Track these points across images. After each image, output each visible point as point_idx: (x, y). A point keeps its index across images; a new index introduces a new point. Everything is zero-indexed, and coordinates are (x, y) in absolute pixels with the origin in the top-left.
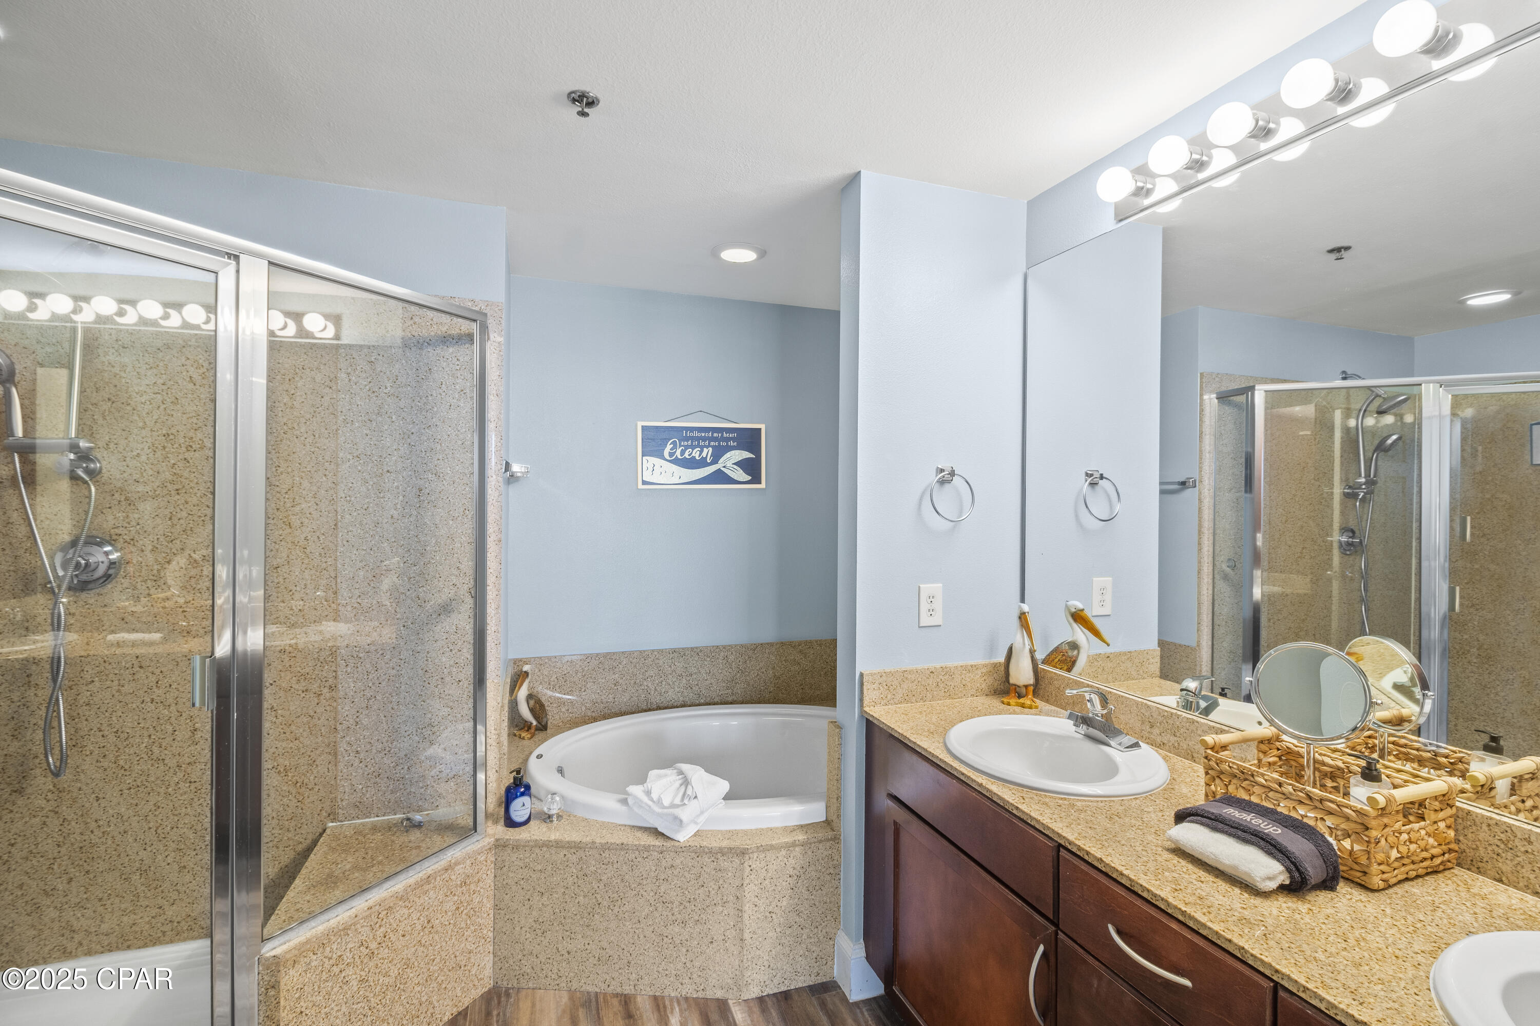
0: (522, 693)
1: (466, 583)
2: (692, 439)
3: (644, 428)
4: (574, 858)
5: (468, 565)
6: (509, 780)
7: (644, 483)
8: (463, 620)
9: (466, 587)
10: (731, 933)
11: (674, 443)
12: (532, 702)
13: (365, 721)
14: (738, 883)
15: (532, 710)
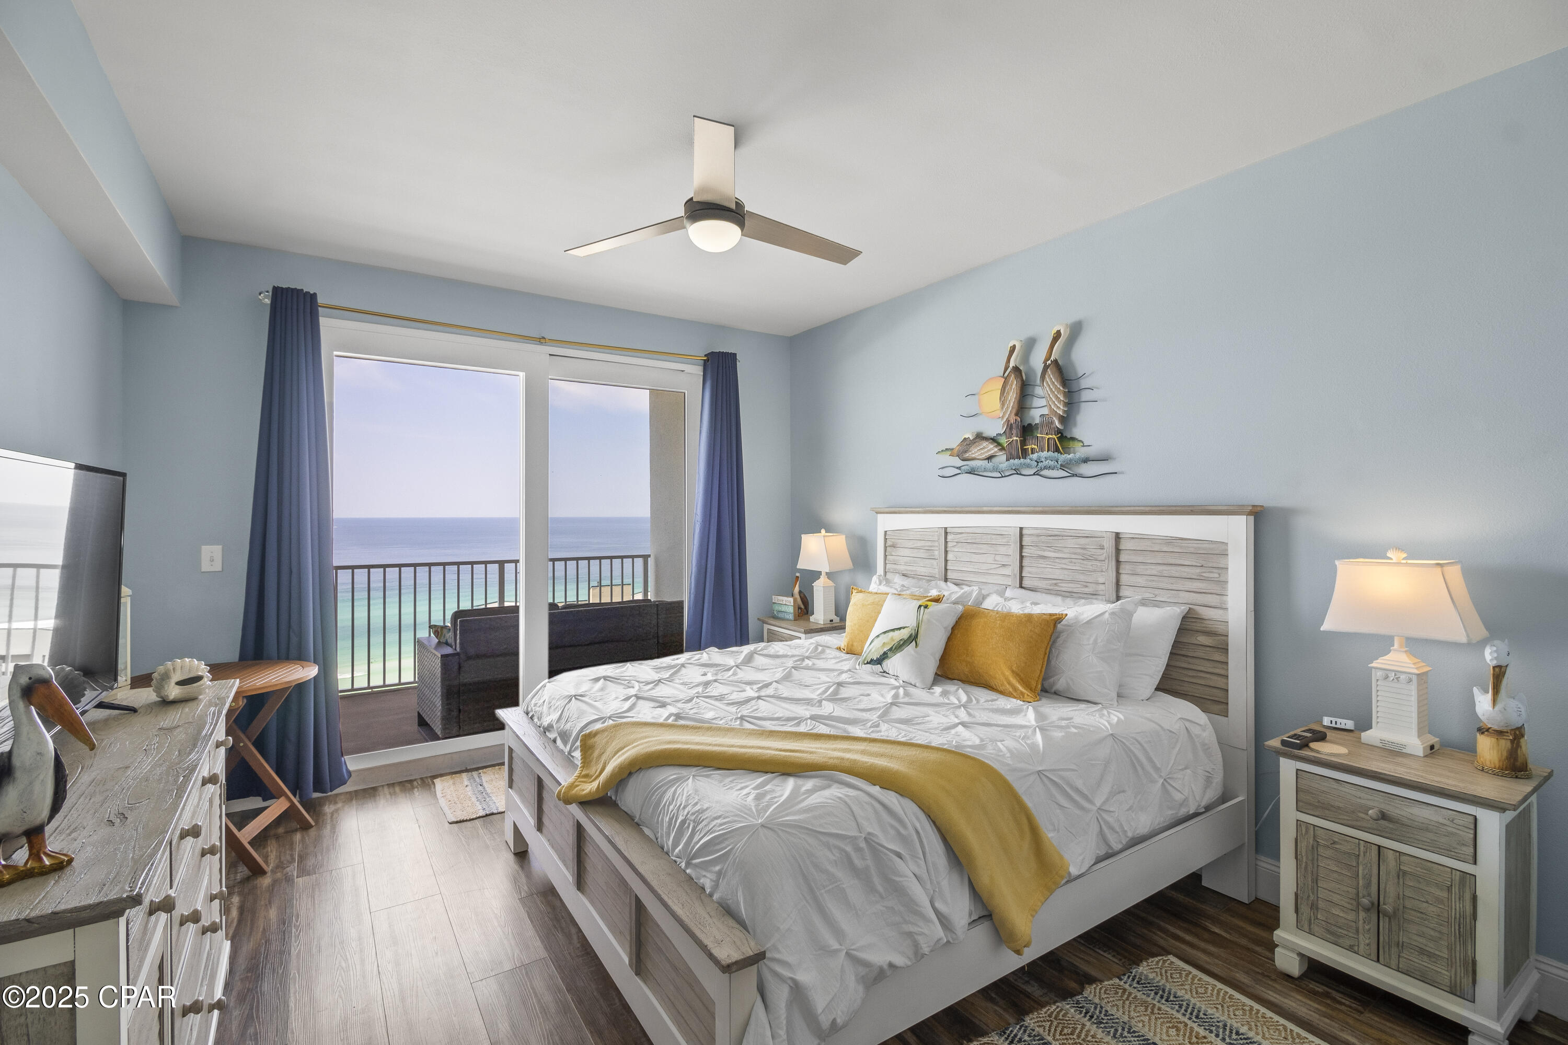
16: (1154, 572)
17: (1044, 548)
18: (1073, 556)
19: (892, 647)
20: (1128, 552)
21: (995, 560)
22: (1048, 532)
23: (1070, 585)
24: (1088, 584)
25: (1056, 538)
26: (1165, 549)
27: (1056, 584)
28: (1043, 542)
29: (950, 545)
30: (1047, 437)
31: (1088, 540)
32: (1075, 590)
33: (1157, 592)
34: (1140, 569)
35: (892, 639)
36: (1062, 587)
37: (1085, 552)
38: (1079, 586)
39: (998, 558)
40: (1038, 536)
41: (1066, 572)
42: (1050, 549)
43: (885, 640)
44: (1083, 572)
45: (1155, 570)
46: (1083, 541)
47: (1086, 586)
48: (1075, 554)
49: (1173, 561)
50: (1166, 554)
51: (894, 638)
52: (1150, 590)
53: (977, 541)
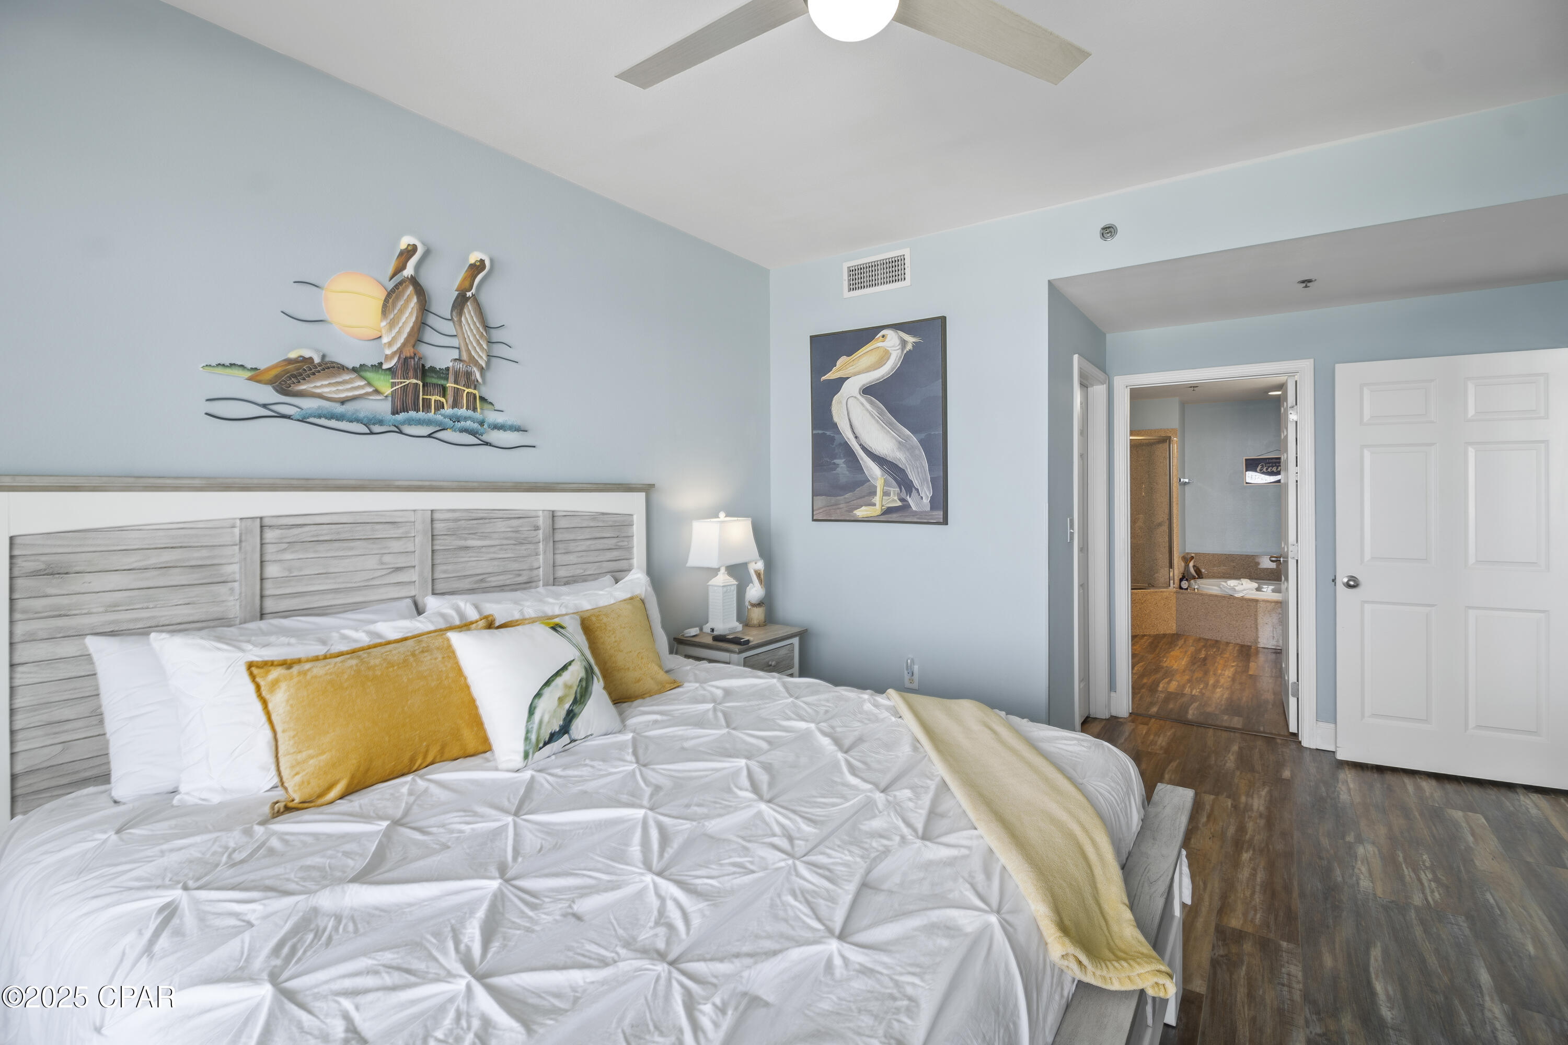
0: (1191, 564)
1: (1166, 517)
2: (1272, 463)
3: (1246, 460)
4: (1201, 598)
5: (1167, 511)
6: (1181, 577)
7: (1247, 483)
8: (1165, 528)
9: (1166, 518)
10: (1253, 626)
11: (1262, 465)
12: (1195, 568)
13: (1137, 556)
14: (1255, 610)
15: (1195, 571)
16: (584, 548)
17: (466, 536)
18: (505, 542)
19: (575, 698)
20: (561, 530)
21: (382, 563)
22: (470, 514)
23: (501, 577)
24: (521, 572)
25: (481, 521)
26: (592, 524)
27: (482, 581)
28: (465, 529)
29: (270, 549)
30: (467, 390)
31: (521, 521)
32: (508, 582)
33: (585, 566)
34: (572, 546)
35: (567, 686)
36: (490, 582)
37: (518, 535)
38: (511, 576)
39: (387, 559)
40: (456, 520)
41: (496, 563)
42: (474, 536)
43: (559, 693)
44: (515, 559)
45: (584, 545)
46: (515, 523)
47: (520, 575)
48: (506, 539)
49: (598, 535)
50: (593, 529)
51: (570, 683)
52: (579, 566)
53: (342, 536)
